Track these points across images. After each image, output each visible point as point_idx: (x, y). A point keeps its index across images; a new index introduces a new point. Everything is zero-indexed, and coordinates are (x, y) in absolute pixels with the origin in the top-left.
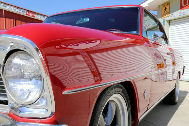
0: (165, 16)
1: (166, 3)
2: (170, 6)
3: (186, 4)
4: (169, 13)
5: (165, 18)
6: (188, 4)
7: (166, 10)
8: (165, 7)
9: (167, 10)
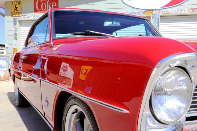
0: (16, 16)
1: (16, 2)
2: (22, 7)
3: (41, 8)
4: (21, 13)
5: (16, 17)
6: (42, 9)
7: (16, 9)
8: (15, 6)
9: (18, 9)
